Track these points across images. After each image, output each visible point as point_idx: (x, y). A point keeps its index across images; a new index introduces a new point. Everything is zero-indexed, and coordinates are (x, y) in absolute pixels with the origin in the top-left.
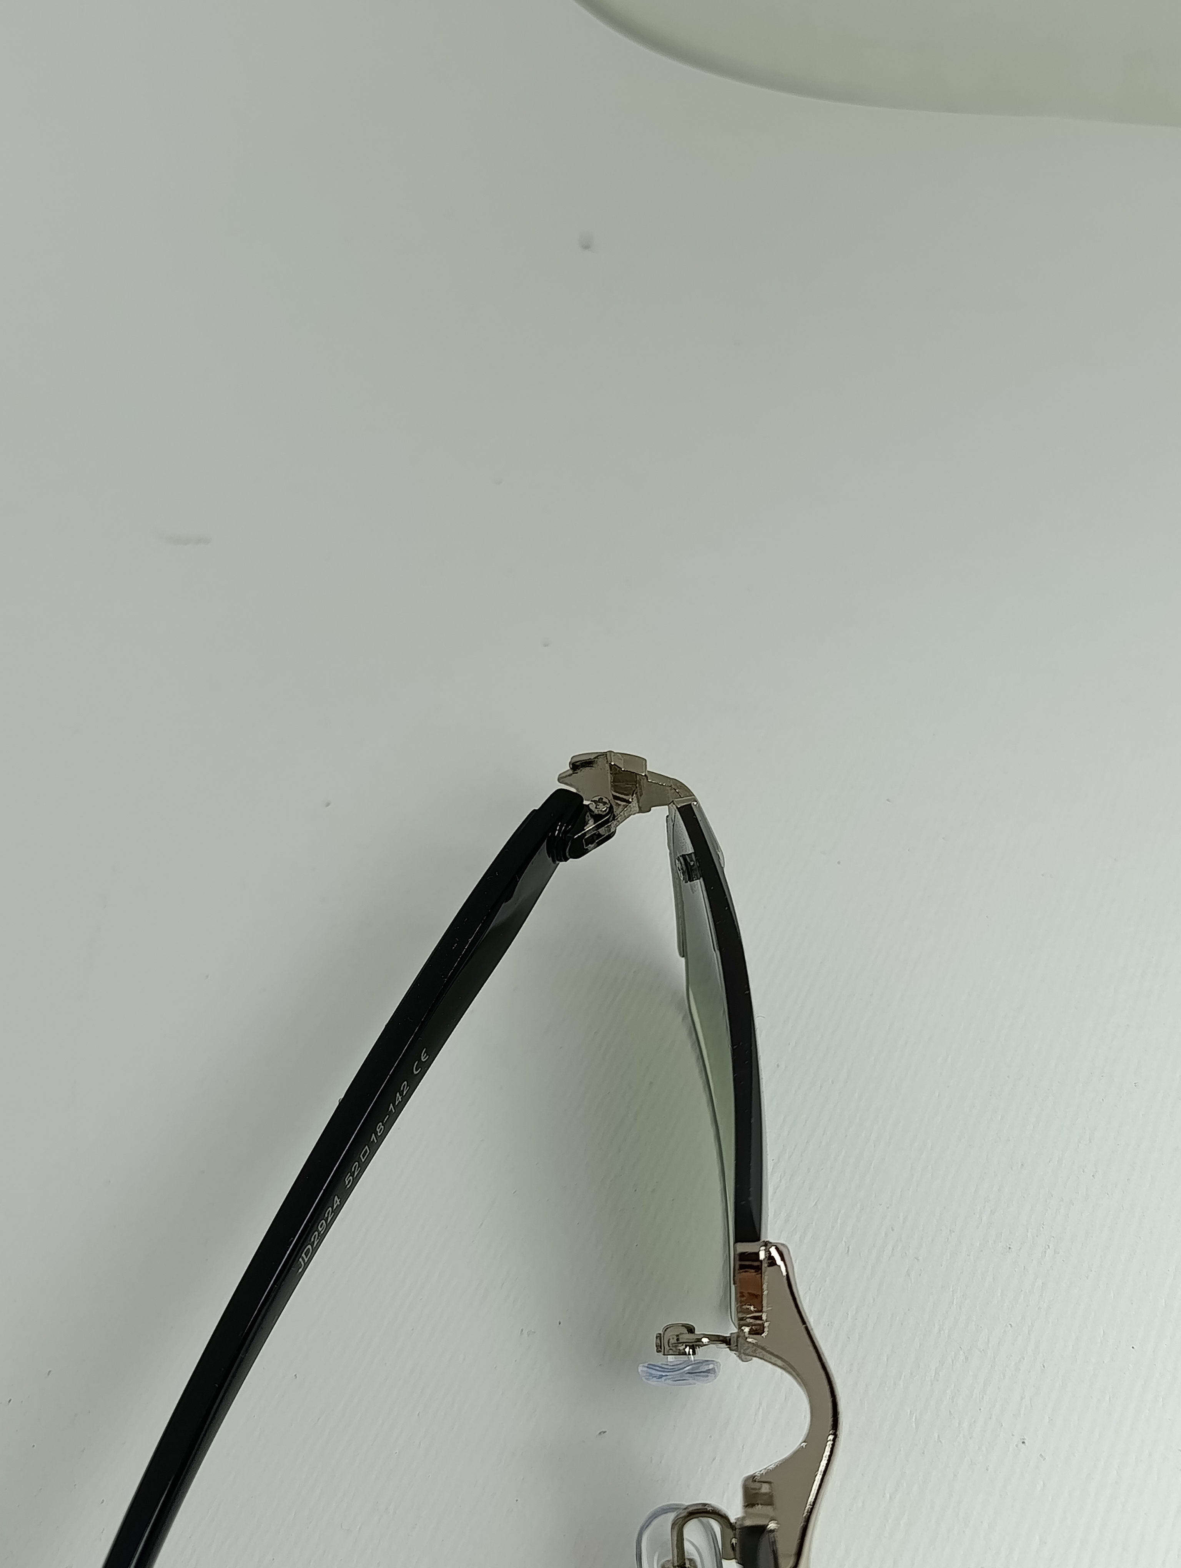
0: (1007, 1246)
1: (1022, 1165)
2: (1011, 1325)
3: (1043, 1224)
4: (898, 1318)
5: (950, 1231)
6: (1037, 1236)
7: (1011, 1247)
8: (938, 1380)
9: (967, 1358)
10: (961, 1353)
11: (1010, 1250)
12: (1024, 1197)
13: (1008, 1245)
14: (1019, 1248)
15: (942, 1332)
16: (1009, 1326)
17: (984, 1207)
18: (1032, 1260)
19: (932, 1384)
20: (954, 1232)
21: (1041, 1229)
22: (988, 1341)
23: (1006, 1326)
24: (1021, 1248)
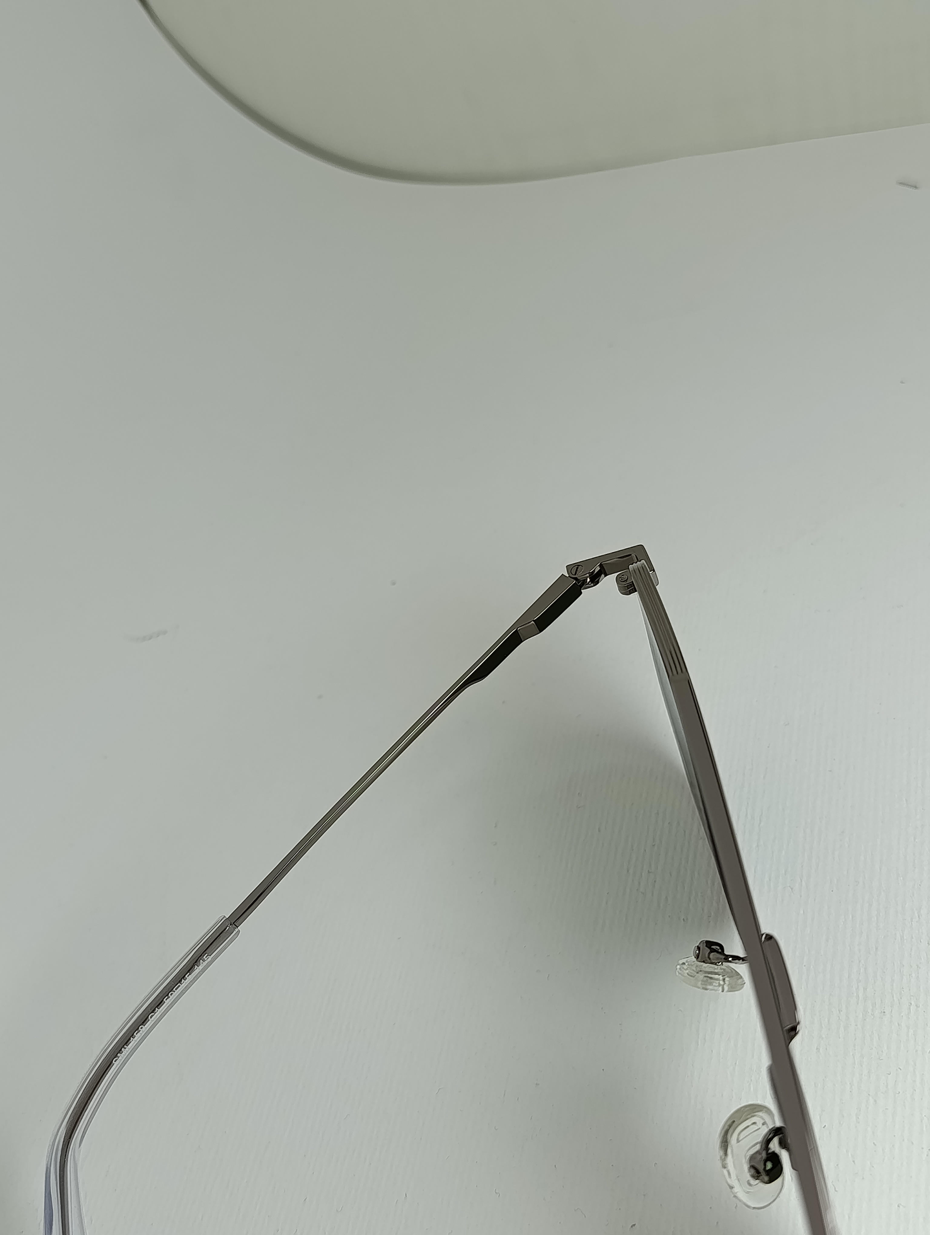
0: (882, 1012)
1: (877, 949)
2: (899, 1068)
3: (903, 988)
4: (819, 1085)
5: (839, 1010)
6: (901, 998)
7: (885, 1011)
8: (859, 1123)
9: (875, 1101)
10: (871, 1098)
11: (885, 1013)
12: (884, 972)
13: (882, 1010)
14: (890, 1010)
15: (853, 1087)
16: (899, 1070)
17: (858, 987)
18: (902, 1016)
19: (856, 1127)
20: (842, 1011)
21: (902, 992)
22: (887, 1084)
23: (896, 1070)
24: (892, 1010)
